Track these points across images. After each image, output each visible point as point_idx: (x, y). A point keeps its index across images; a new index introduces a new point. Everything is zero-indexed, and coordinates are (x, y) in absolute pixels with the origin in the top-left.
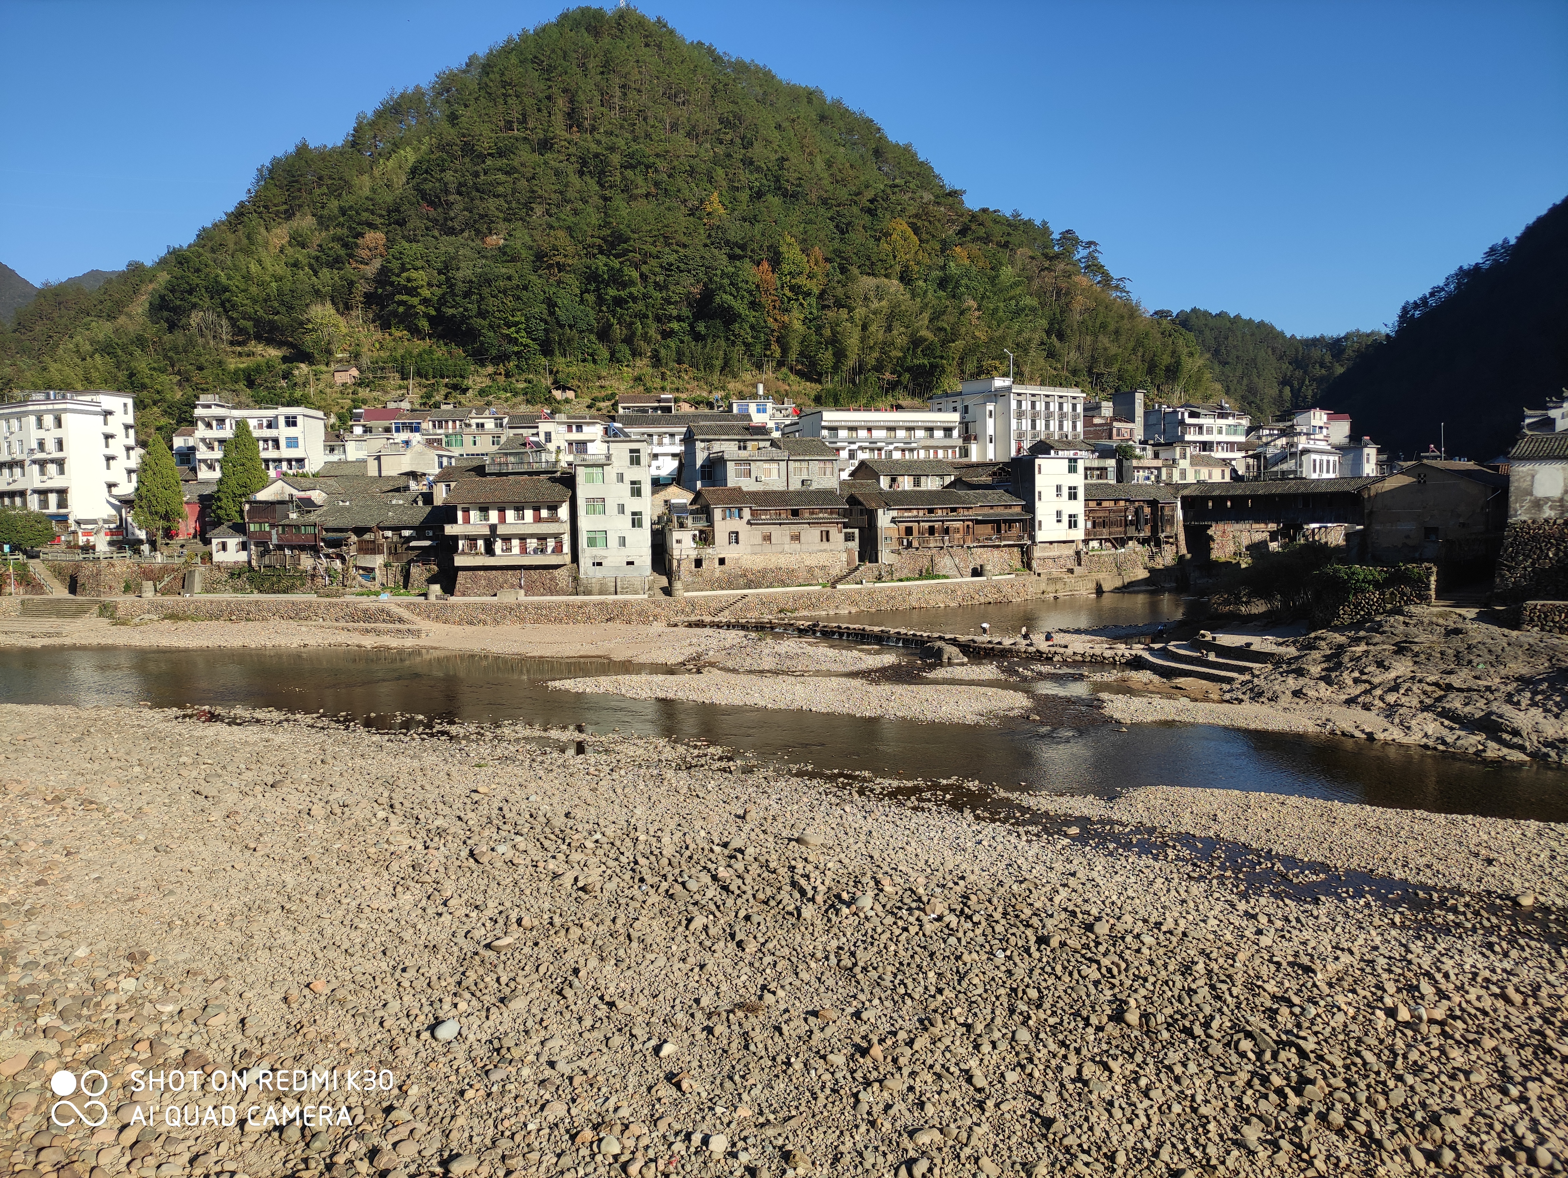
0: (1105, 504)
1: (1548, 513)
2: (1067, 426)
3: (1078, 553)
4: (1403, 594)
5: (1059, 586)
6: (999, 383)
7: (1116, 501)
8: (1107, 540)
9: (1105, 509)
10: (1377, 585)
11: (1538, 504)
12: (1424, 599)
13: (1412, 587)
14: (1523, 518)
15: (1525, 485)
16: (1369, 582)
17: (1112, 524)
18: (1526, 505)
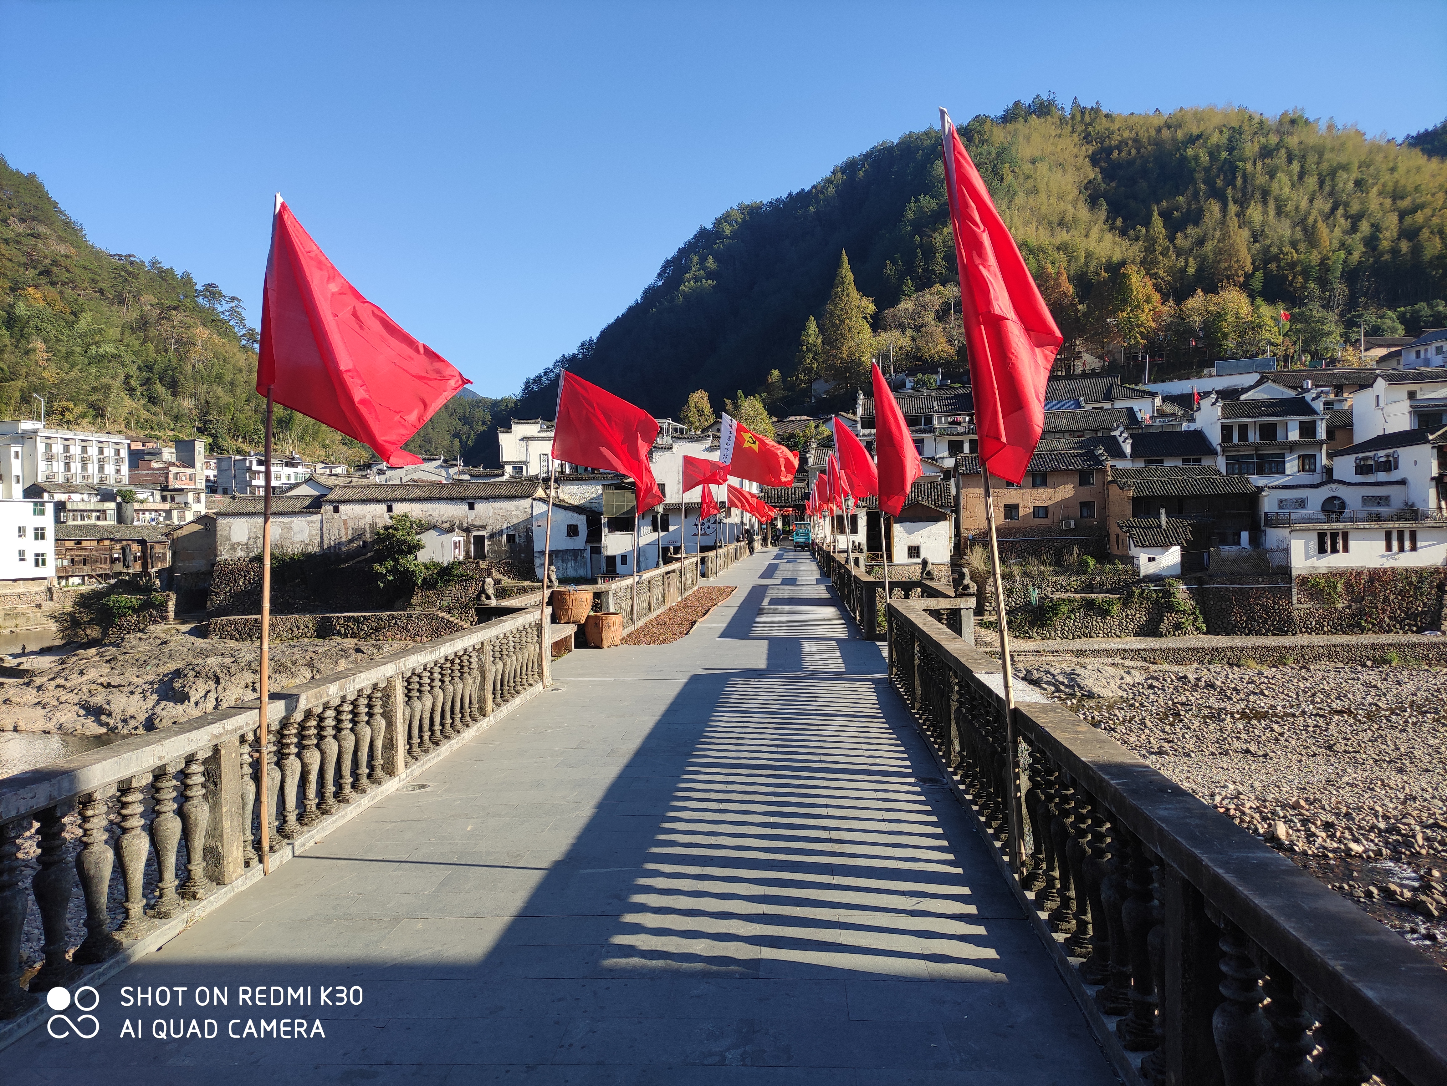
0: (84, 544)
1: (240, 553)
2: (110, 469)
3: (50, 589)
4: (151, 616)
5: (20, 621)
6: (26, 425)
7: (99, 541)
8: (91, 577)
9: (85, 548)
10: (135, 610)
11: (233, 547)
12: (165, 619)
13: (157, 610)
14: (226, 557)
15: (225, 533)
16: (128, 608)
17: (94, 562)
18: (227, 547)
